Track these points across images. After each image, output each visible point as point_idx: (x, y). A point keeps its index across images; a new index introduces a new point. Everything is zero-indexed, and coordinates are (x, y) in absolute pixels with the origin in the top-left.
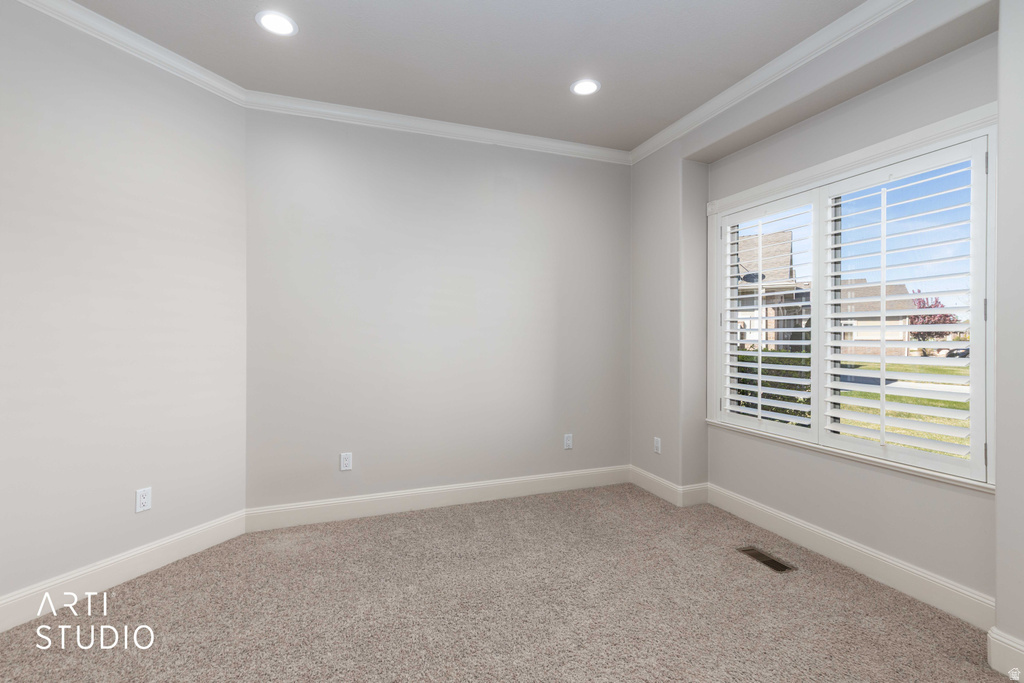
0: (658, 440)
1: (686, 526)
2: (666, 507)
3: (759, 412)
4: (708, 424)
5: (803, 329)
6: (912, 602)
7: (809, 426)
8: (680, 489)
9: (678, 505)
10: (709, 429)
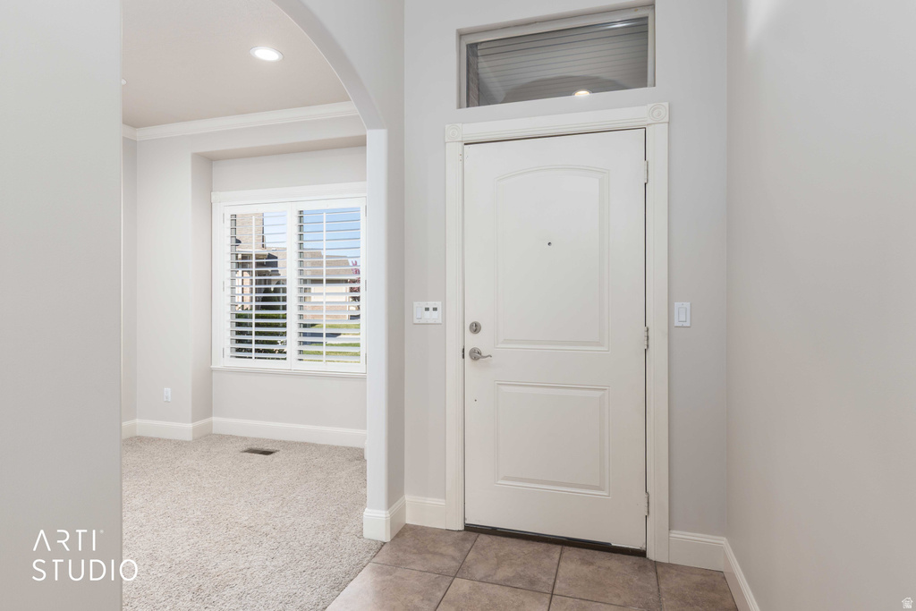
0: (168, 391)
1: (200, 450)
2: (179, 444)
3: (253, 354)
4: (212, 371)
5: (281, 295)
6: (336, 448)
7: (285, 359)
8: (190, 426)
9: (188, 439)
10: (214, 374)
